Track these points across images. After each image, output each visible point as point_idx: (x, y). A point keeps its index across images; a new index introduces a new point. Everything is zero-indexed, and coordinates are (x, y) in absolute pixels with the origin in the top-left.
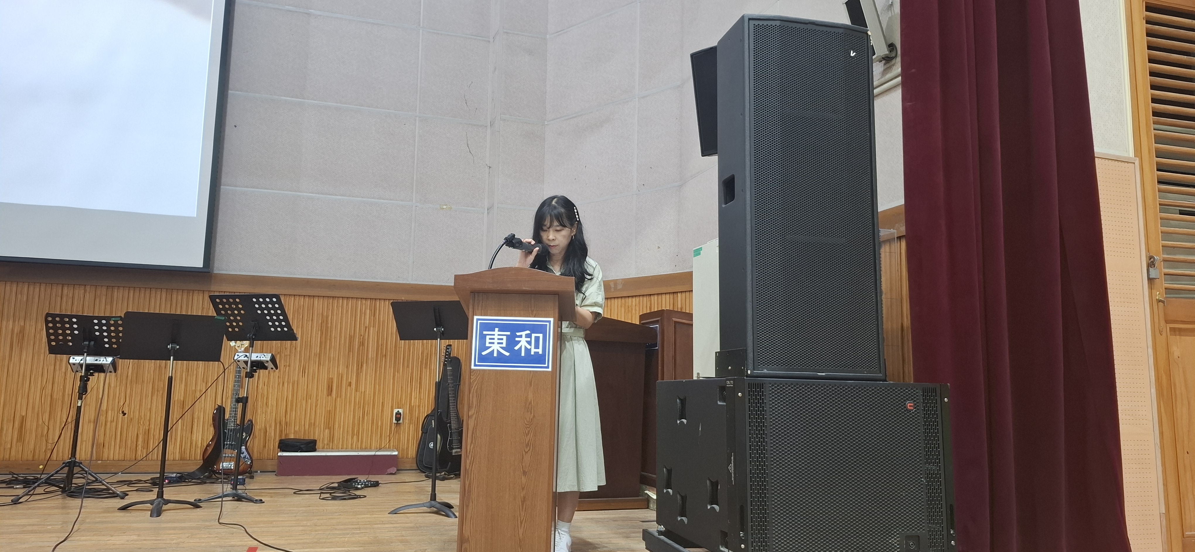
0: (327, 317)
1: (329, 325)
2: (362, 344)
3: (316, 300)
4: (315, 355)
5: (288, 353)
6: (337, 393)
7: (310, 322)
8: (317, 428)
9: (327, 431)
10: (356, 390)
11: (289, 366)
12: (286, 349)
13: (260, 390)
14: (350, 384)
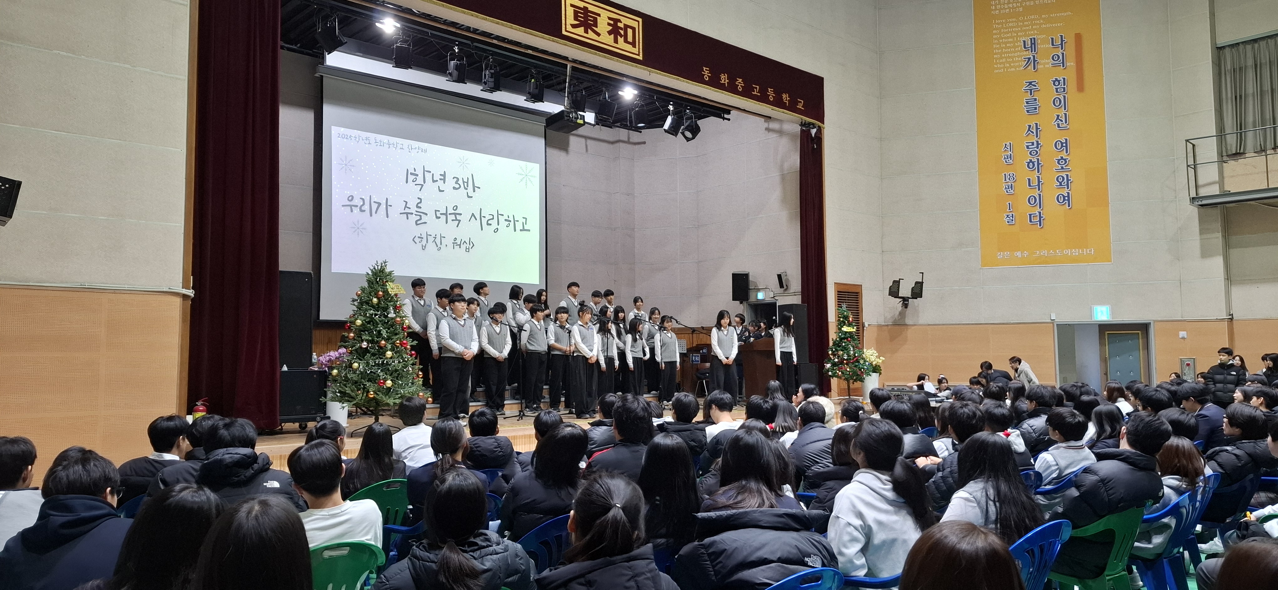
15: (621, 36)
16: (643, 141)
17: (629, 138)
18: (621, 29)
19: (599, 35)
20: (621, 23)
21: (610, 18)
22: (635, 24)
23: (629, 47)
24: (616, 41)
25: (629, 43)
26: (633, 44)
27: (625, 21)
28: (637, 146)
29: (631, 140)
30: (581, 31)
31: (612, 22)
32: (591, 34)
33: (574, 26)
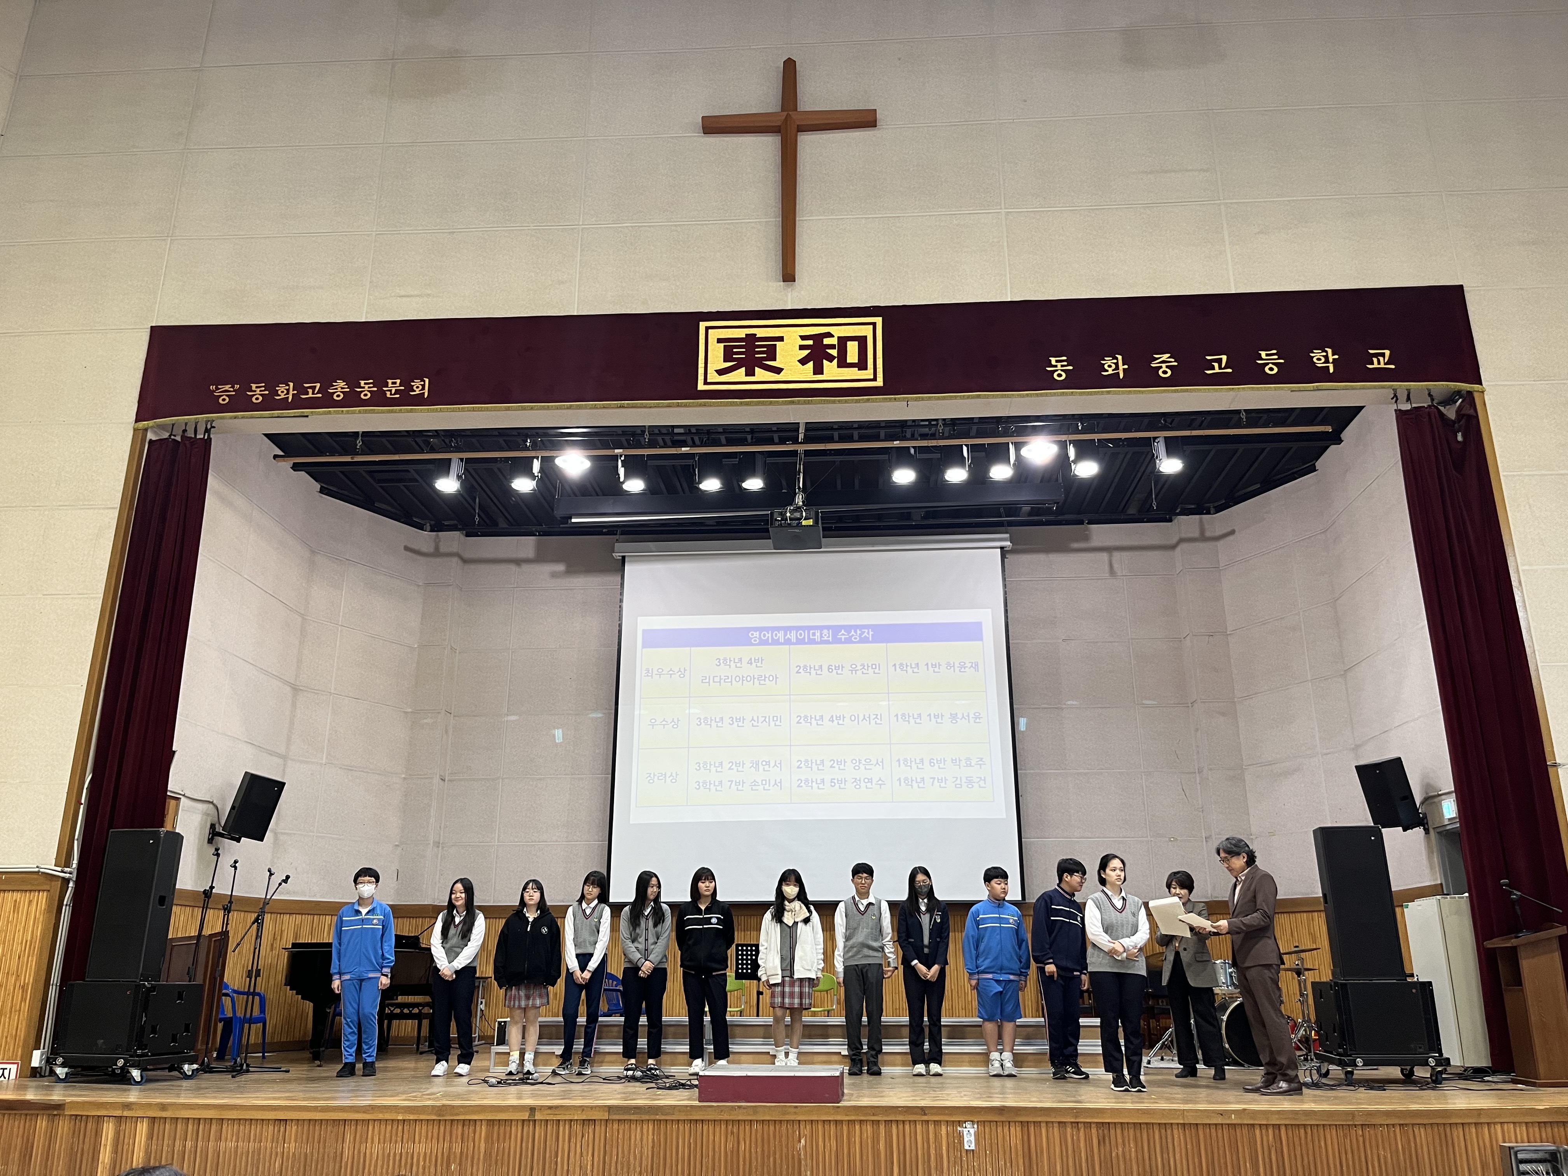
15: (831, 358)
16: (1230, 529)
17: (1202, 531)
18: (832, 347)
19: (778, 371)
20: (833, 336)
21: (803, 338)
22: (867, 331)
23: (854, 373)
24: (818, 370)
25: (852, 365)
26: (862, 365)
27: (838, 332)
28: (1221, 543)
29: (1208, 534)
30: (740, 375)
31: (810, 342)
32: (761, 374)
33: (721, 372)
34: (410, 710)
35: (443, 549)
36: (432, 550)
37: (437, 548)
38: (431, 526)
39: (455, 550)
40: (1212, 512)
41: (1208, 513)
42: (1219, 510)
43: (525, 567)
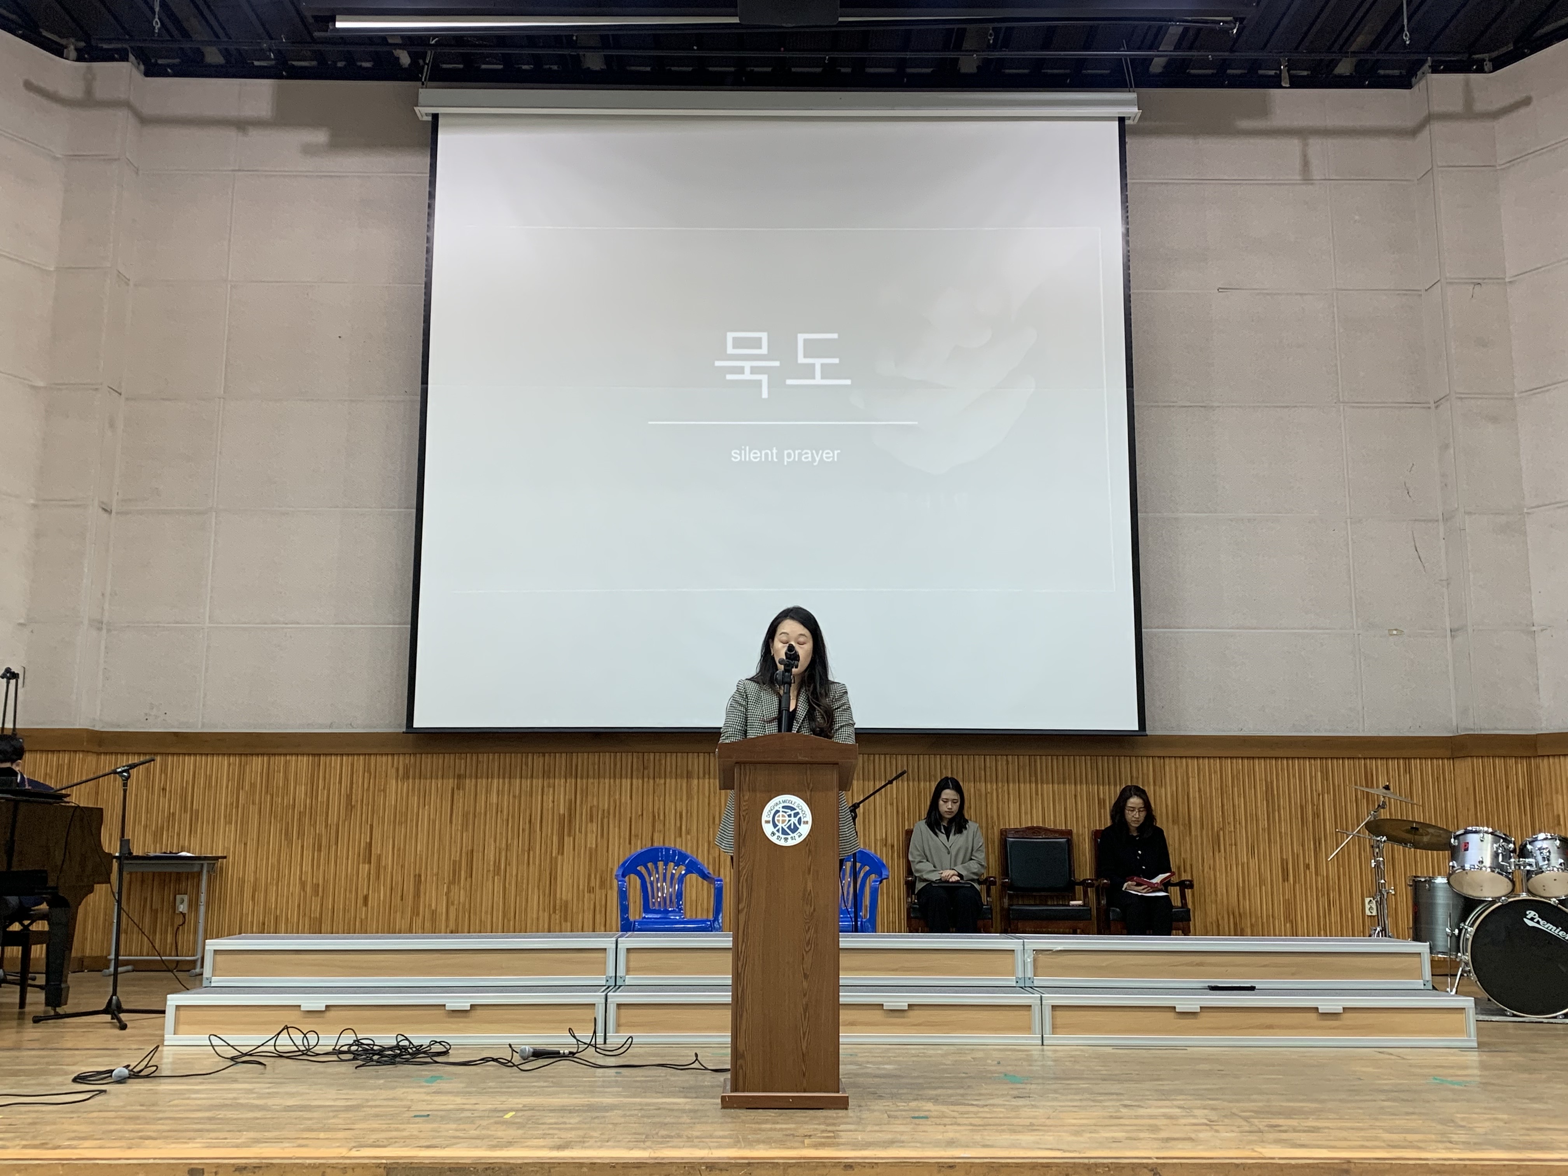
0: (1272, 783)
1: (1275, 793)
2: (1316, 815)
3: (1257, 761)
4: (1263, 830)
5: (1233, 829)
6: (1294, 877)
7: (1253, 789)
8: (1277, 921)
9: (1288, 925)
10: (1317, 874)
11: (1235, 845)
12: (1229, 823)
13: (1206, 875)
14: (1307, 867)
16: (1518, 97)
17: (1469, 101)
28: (1503, 121)
29: (1479, 106)
34: (41, 384)
35: (100, 93)
36: (79, 95)
37: (89, 91)
38: (77, 49)
39: (123, 96)
40: (1486, 69)
41: (1481, 70)
42: (1499, 64)
43: (256, 135)
